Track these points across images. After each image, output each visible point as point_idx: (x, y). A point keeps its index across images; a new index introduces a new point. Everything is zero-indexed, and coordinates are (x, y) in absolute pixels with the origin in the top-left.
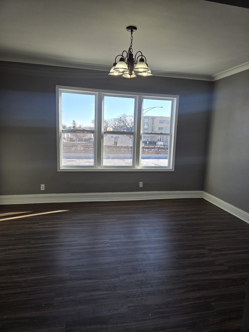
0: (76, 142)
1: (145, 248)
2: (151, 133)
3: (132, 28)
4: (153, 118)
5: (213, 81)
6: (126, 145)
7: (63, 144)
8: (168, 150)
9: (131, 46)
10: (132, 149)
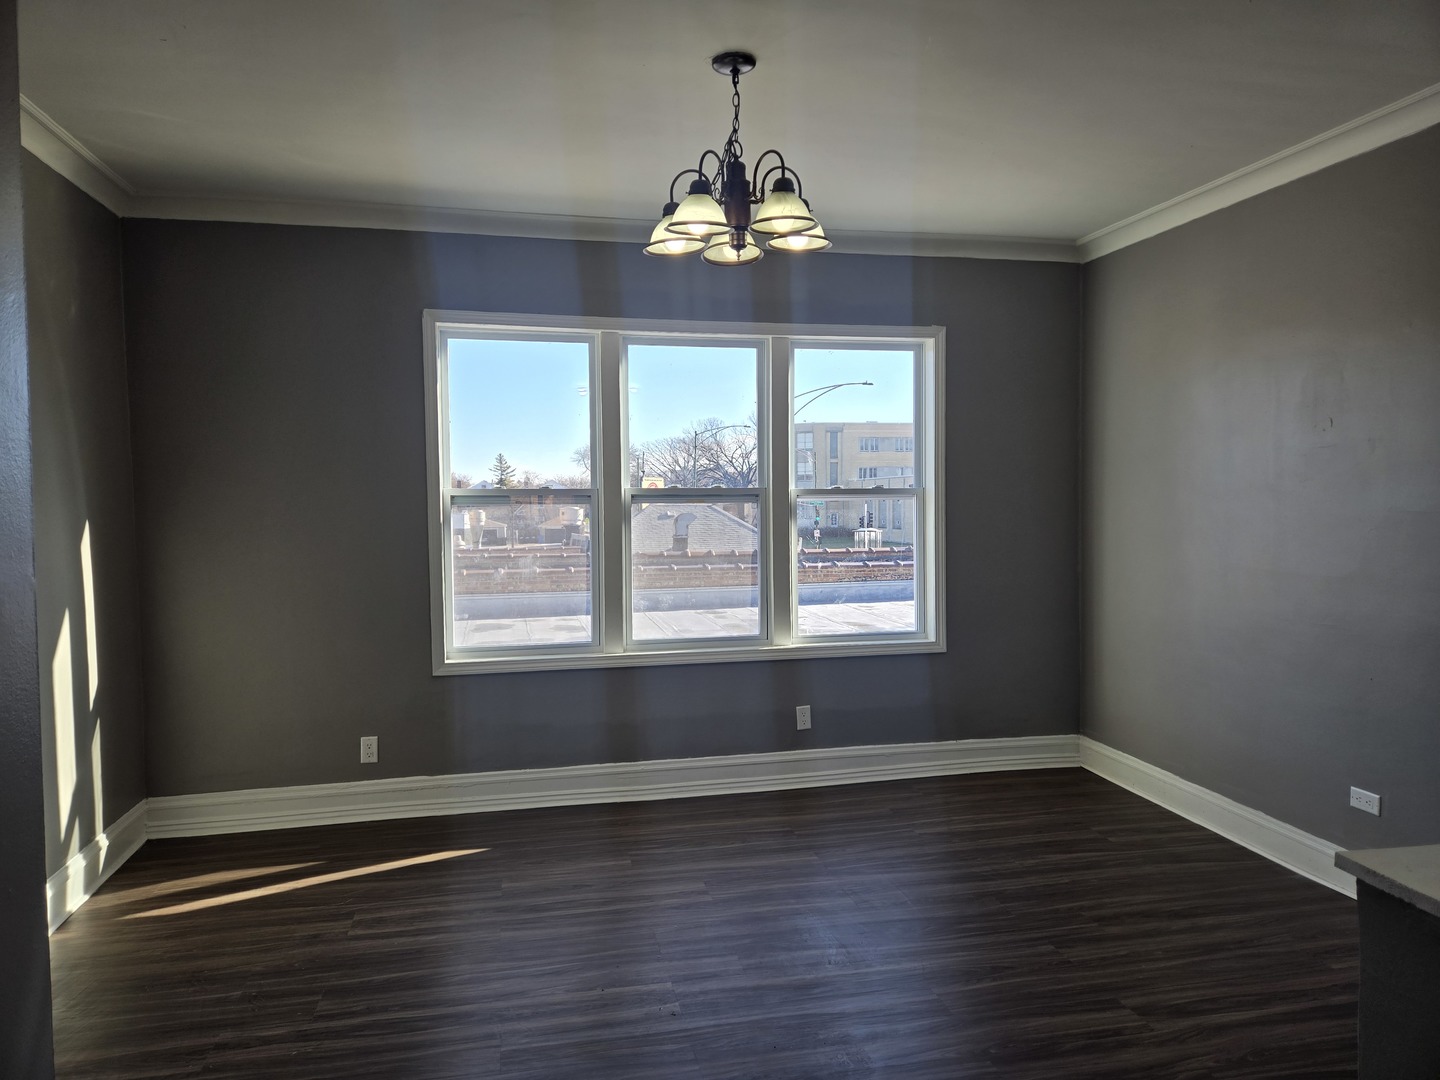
0: (509, 547)
1: (842, 1016)
2: (837, 491)
3: (736, 61)
4: (834, 431)
5: (1082, 262)
6: (726, 549)
7: (456, 558)
8: (914, 562)
9: (735, 131)
10: (758, 565)
